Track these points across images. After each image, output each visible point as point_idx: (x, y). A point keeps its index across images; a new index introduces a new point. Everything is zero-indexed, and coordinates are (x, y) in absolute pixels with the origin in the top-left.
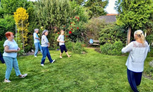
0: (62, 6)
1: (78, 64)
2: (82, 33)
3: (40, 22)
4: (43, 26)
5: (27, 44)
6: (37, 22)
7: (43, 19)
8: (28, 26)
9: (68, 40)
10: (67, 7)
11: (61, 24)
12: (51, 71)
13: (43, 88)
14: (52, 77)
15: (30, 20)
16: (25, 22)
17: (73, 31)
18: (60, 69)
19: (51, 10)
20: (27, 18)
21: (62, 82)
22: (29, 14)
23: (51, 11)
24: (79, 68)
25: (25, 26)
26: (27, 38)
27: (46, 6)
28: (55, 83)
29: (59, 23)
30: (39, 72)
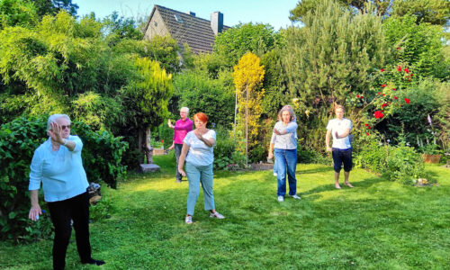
0: (353, 38)
1: (383, 212)
2: (429, 118)
3: (292, 87)
4: (298, 95)
5: (256, 142)
6: (284, 87)
7: (299, 79)
8: (263, 98)
9: (373, 136)
10: (373, 40)
11: (349, 90)
12: (295, 217)
13: (259, 253)
14: (290, 231)
15: (266, 82)
16: (257, 88)
17: (388, 110)
18: (321, 216)
19: (323, 52)
20: (262, 76)
21: (311, 251)
22: (267, 68)
23: (321, 57)
24: (380, 224)
25: (255, 97)
26: (259, 128)
27: (310, 43)
28: (292, 249)
29: (343, 89)
30: (265, 215)
